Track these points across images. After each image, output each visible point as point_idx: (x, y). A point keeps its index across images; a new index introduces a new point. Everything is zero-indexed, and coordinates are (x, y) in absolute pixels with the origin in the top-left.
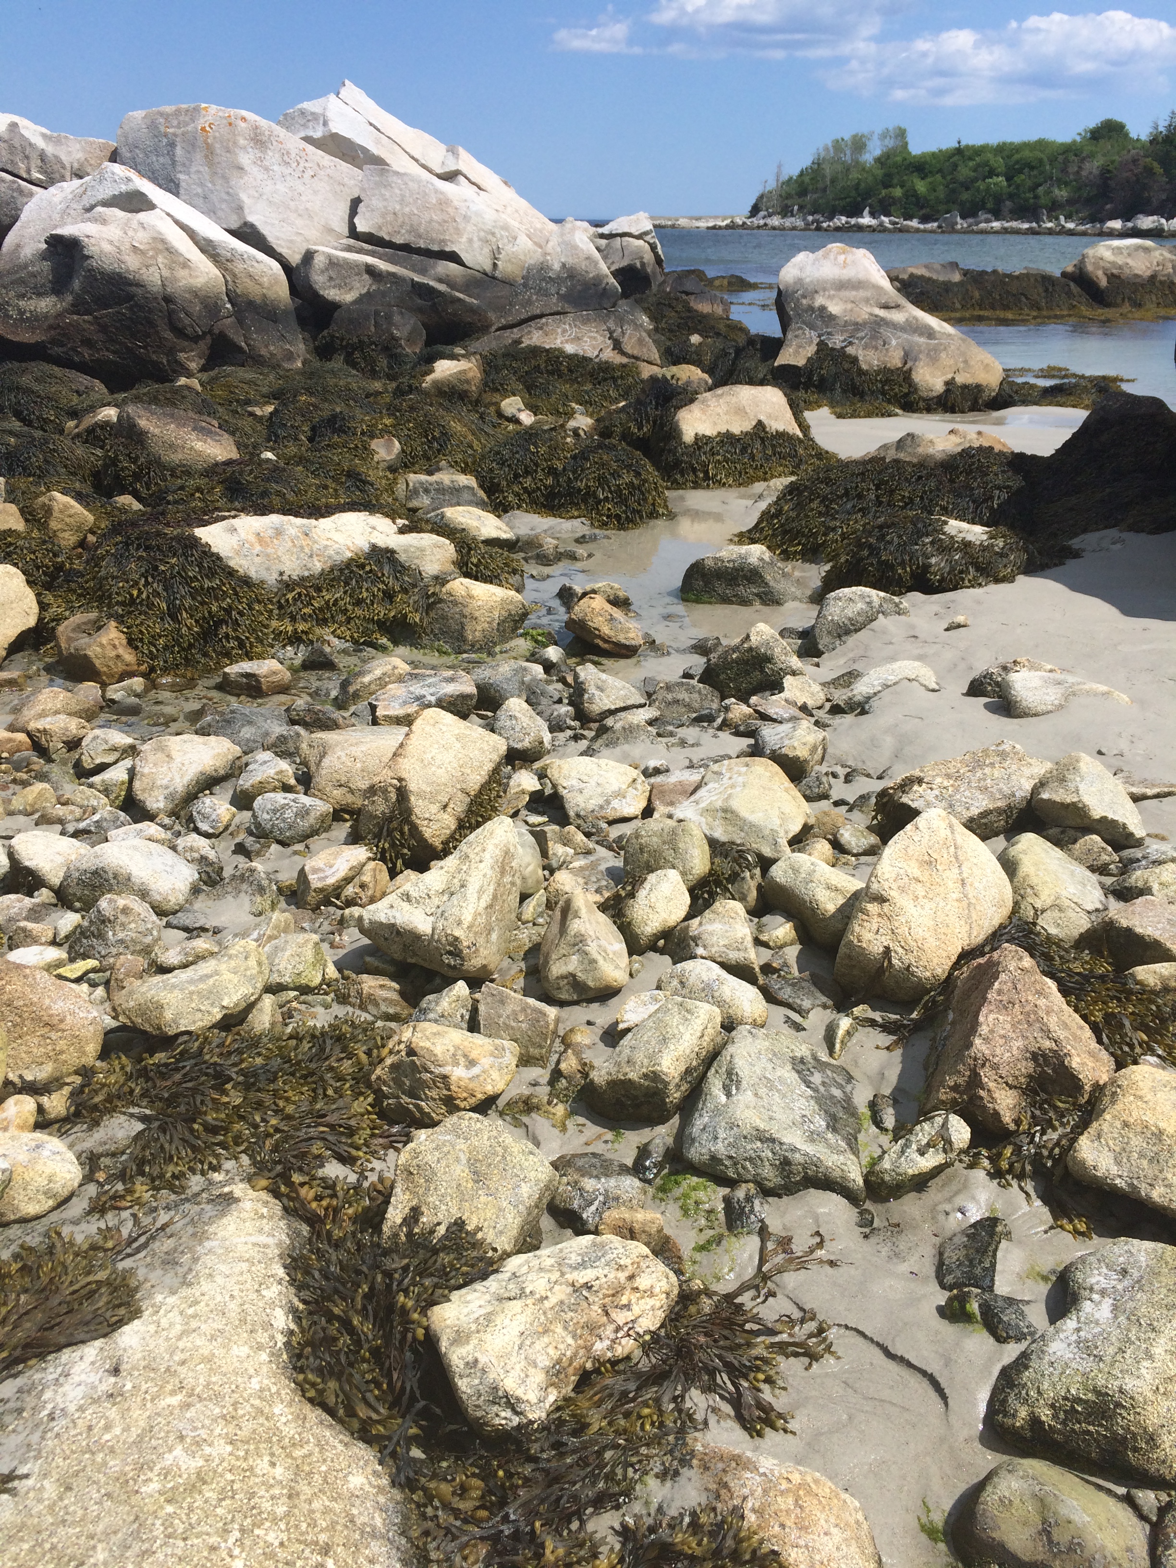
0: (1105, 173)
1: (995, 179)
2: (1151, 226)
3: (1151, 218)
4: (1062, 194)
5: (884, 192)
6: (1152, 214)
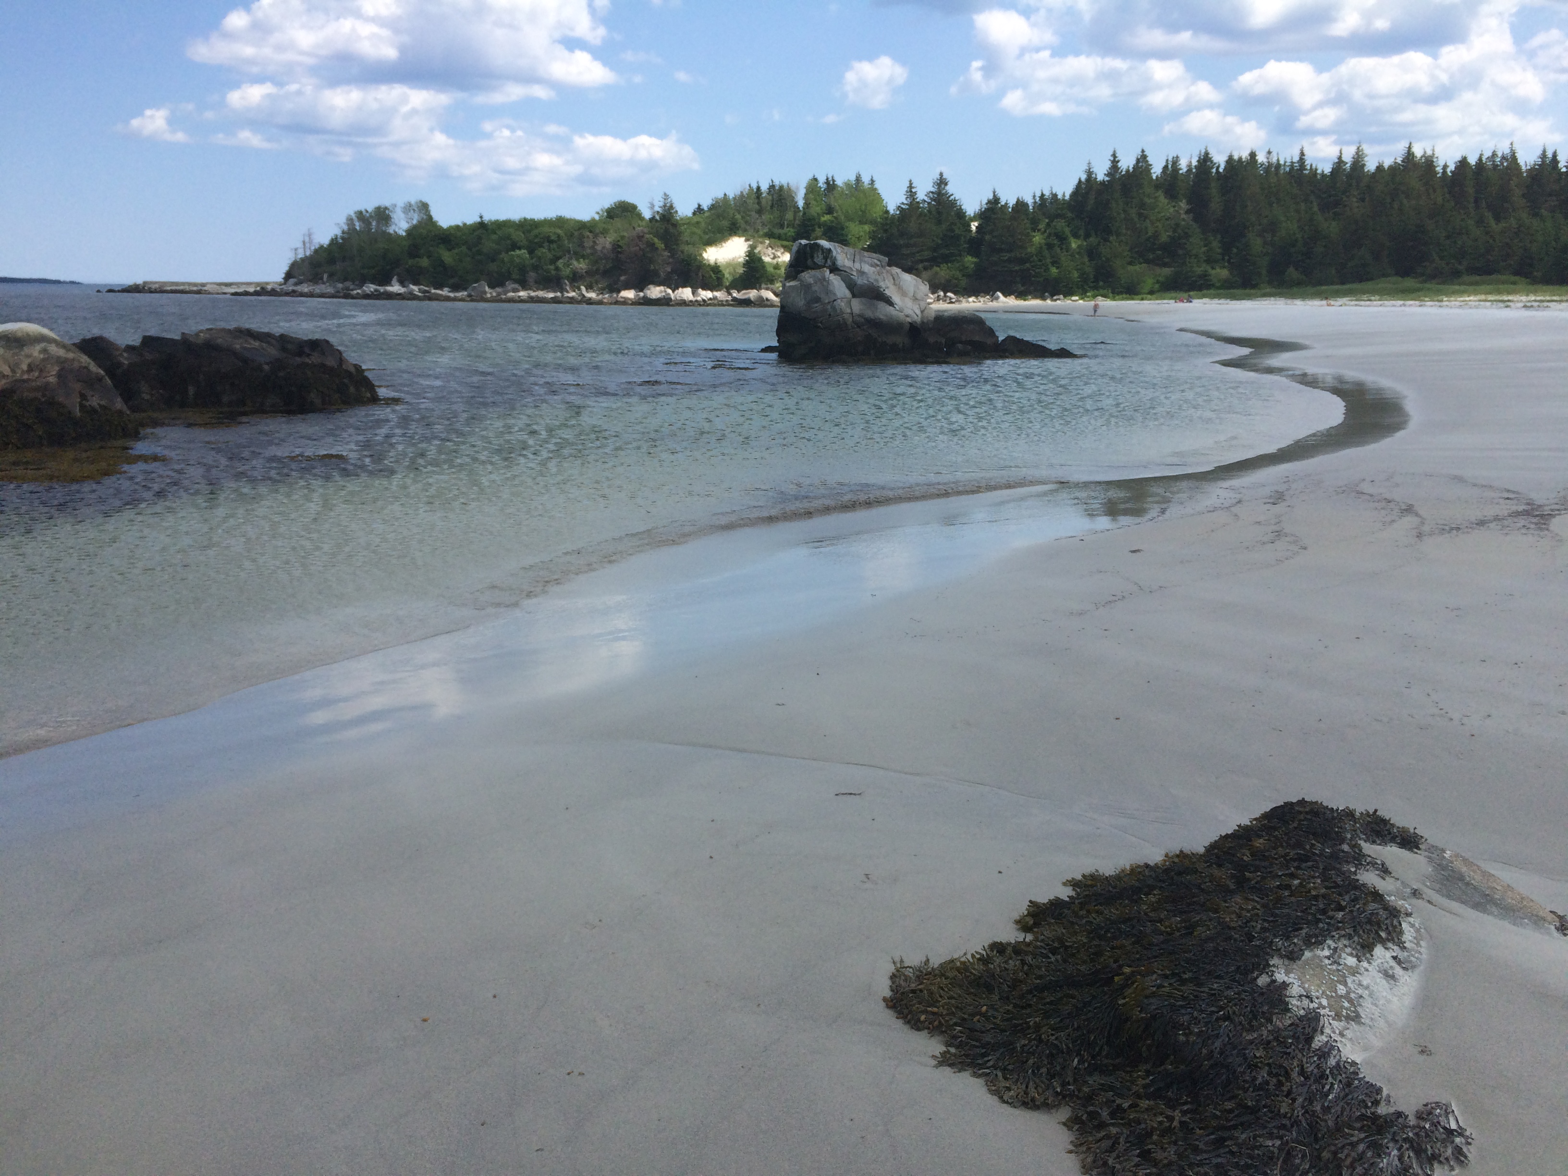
0: (616, 247)
1: (518, 252)
2: (659, 296)
3: (658, 289)
4: (581, 266)
5: (410, 262)
6: (659, 285)
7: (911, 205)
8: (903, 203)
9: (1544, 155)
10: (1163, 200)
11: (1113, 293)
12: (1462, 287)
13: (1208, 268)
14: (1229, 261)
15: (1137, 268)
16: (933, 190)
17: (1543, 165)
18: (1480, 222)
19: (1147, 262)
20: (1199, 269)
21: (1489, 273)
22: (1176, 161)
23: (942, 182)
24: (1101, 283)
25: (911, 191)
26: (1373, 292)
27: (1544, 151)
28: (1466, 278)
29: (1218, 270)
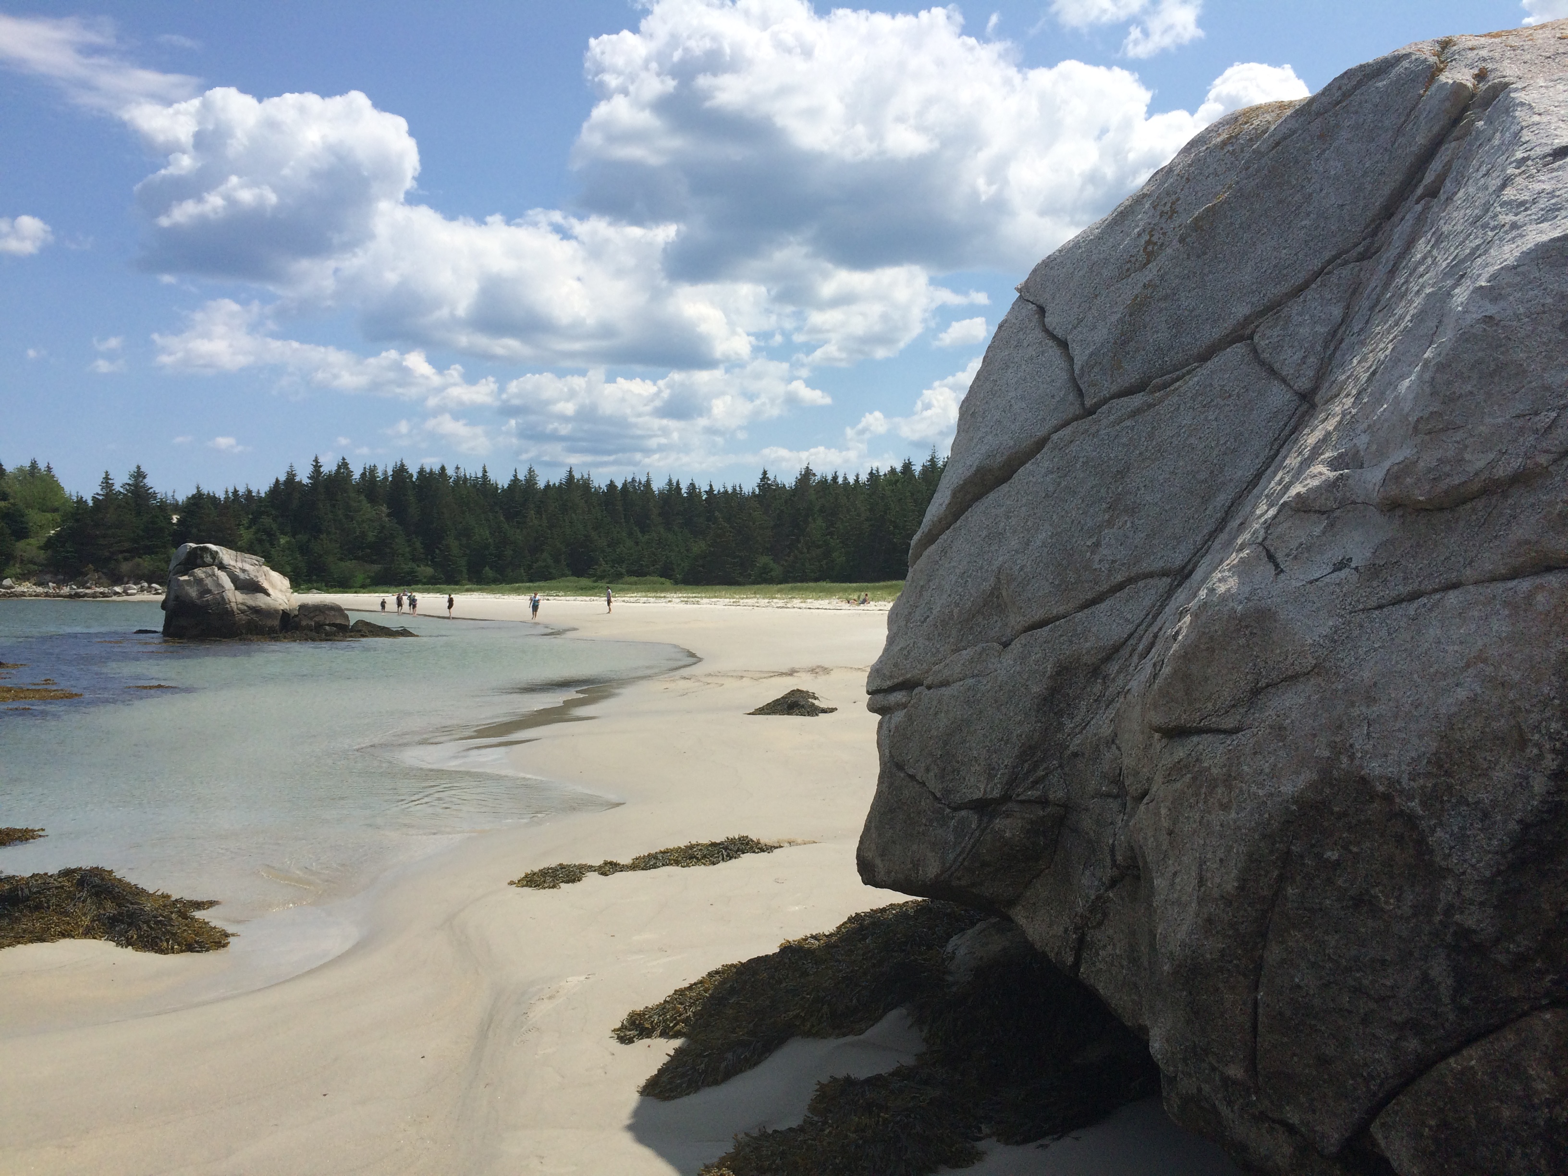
7: (106, 495)
8: (98, 494)
9: (670, 482)
10: (366, 505)
11: (326, 586)
12: (626, 586)
13: (414, 566)
14: (432, 561)
15: (348, 563)
16: (130, 482)
17: (670, 490)
18: (630, 534)
19: (356, 558)
20: (407, 567)
21: (644, 575)
22: (373, 470)
23: (139, 475)
24: (314, 577)
25: (107, 483)
26: (558, 589)
27: (670, 480)
28: (627, 579)
29: (423, 568)
